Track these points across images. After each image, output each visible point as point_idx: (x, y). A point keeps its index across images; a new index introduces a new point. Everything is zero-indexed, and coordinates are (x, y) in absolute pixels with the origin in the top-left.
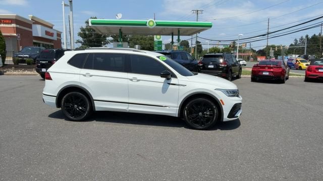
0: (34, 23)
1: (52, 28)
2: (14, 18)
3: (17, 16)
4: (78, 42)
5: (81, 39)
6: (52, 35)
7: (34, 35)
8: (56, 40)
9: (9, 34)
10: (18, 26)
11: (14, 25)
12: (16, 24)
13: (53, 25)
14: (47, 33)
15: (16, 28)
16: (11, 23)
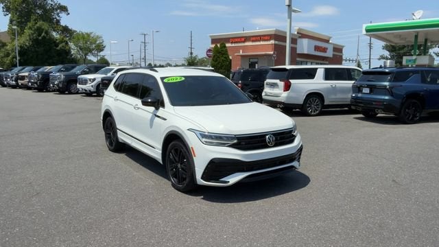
0: (300, 37)
1: (327, 41)
2: (273, 33)
3: (276, 31)
4: (382, 57)
5: (387, 54)
6: (324, 50)
7: (298, 52)
8: (331, 56)
9: (263, 53)
10: (277, 42)
11: (272, 42)
12: (275, 40)
13: (330, 38)
14: (317, 48)
15: (275, 45)
16: (270, 40)
